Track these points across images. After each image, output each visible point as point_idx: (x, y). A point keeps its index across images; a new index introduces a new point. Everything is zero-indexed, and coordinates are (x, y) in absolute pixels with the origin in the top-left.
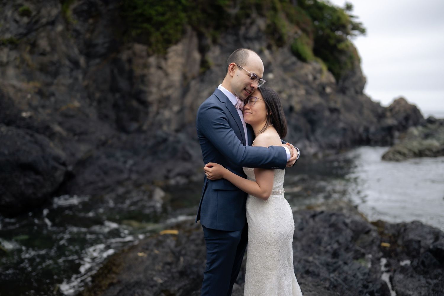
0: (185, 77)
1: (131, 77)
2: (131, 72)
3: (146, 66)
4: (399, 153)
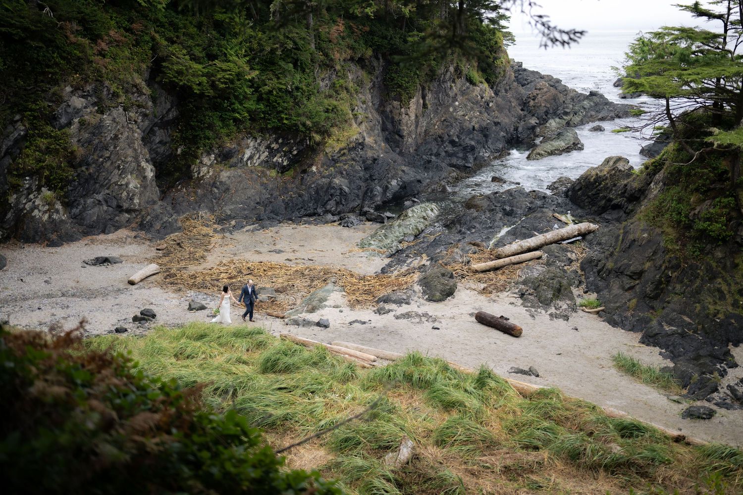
0: (416, 116)
1: (393, 121)
2: (393, 118)
3: (400, 114)
4: (539, 154)
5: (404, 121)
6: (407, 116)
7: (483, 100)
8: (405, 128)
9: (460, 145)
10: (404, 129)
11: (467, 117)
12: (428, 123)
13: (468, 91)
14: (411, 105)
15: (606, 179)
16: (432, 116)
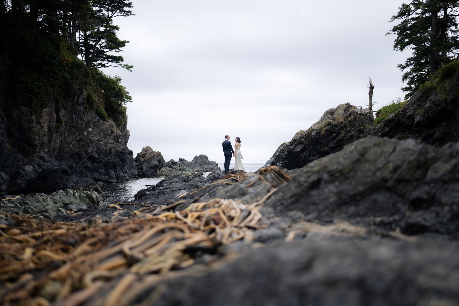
1: (21, 128)
2: (21, 125)
3: (30, 122)
5: (36, 130)
6: (39, 125)
7: (113, 134)
8: (37, 138)
9: (101, 162)
10: (35, 139)
11: (101, 142)
12: (61, 141)
13: (99, 123)
14: (43, 114)
15: (345, 127)
16: (66, 134)
